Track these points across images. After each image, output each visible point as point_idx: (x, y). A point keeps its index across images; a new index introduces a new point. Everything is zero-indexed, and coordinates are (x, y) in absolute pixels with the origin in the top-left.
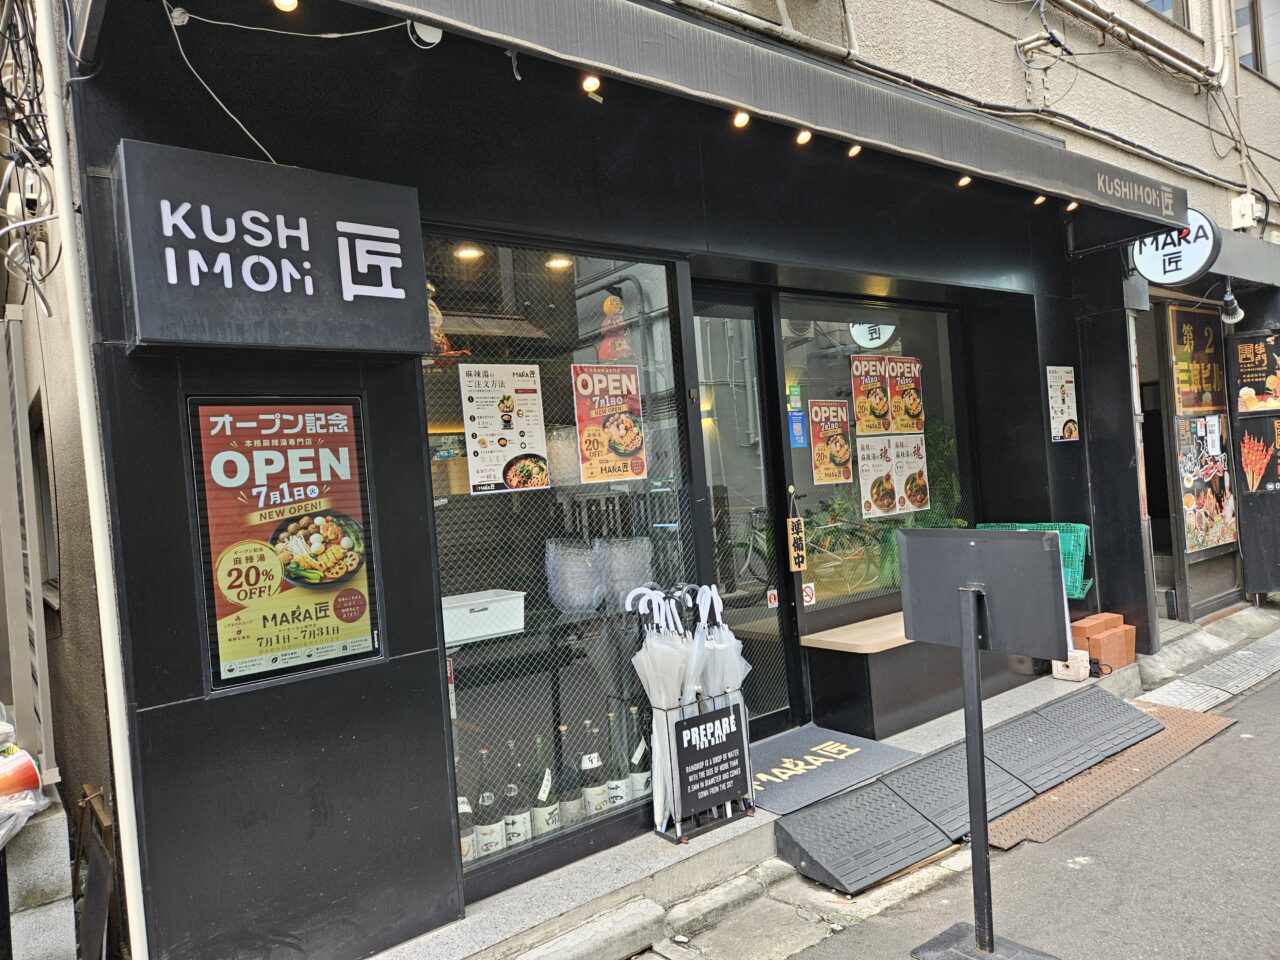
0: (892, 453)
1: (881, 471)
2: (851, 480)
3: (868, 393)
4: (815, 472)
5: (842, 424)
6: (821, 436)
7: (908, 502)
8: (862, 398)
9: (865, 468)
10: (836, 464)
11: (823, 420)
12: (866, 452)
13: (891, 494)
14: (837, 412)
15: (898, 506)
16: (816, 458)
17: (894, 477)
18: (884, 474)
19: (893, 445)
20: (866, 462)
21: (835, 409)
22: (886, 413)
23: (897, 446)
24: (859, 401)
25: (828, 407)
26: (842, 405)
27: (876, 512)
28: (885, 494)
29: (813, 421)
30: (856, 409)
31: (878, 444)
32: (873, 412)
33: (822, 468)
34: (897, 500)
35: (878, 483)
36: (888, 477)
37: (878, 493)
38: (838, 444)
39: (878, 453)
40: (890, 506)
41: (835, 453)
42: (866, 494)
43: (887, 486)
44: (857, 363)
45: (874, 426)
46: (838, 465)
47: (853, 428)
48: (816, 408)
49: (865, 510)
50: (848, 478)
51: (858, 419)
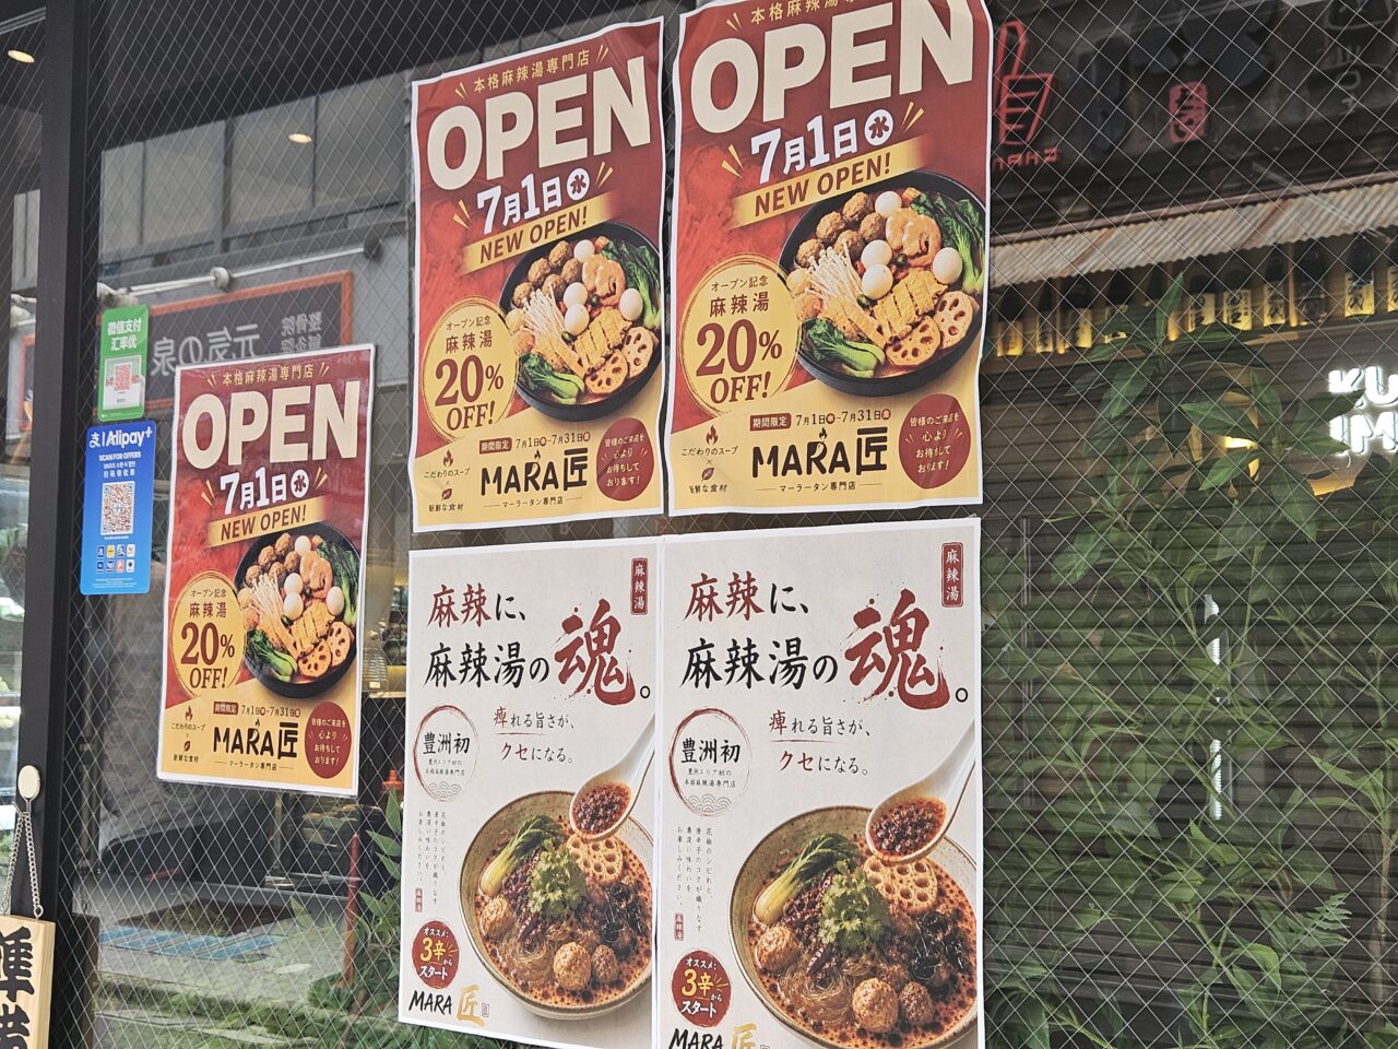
4: (167, 717)
6: (216, 538)
9: (441, 725)
10: (275, 686)
11: (235, 458)
12: (460, 635)
14: (306, 410)
16: (181, 647)
20: (460, 691)
21: (300, 395)
25: (266, 390)
29: (185, 465)
33: (203, 700)
34: (661, 967)
37: (512, 891)
38: (293, 582)
39: (544, 641)
41: (272, 627)
43: (591, 857)
44: (460, 116)
45: (531, 477)
46: (287, 691)
47: (393, 492)
48: (208, 404)
49: (409, 980)
50: (327, 771)
51: (431, 440)
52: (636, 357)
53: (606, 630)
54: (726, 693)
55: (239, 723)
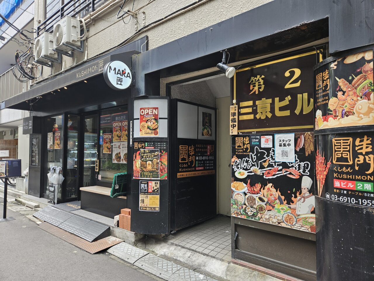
0: (121, 147)
1: (118, 151)
2: (111, 153)
3: (116, 131)
4: (103, 150)
5: (110, 139)
6: (105, 142)
7: (124, 160)
8: (115, 132)
9: (114, 150)
11: (106, 138)
12: (115, 146)
13: (120, 157)
14: (109, 136)
15: (121, 161)
16: (104, 147)
17: (121, 153)
18: (118, 152)
19: (122, 144)
20: (115, 149)
22: (121, 136)
23: (123, 145)
24: (114, 133)
25: (107, 135)
26: (110, 134)
27: (115, 162)
28: (118, 157)
29: (104, 138)
30: (113, 135)
31: (118, 144)
32: (117, 136)
34: (121, 160)
35: (117, 154)
36: (120, 153)
37: (116, 157)
38: (109, 144)
39: (118, 147)
40: (119, 161)
41: (108, 146)
42: (114, 157)
43: (119, 155)
44: (115, 123)
45: (117, 140)
46: (108, 149)
47: (112, 140)
48: (105, 135)
49: (113, 161)
50: (110, 152)
51: (114, 138)
52: (121, 135)
53: (120, 146)
54: (123, 148)
55: (106, 150)
